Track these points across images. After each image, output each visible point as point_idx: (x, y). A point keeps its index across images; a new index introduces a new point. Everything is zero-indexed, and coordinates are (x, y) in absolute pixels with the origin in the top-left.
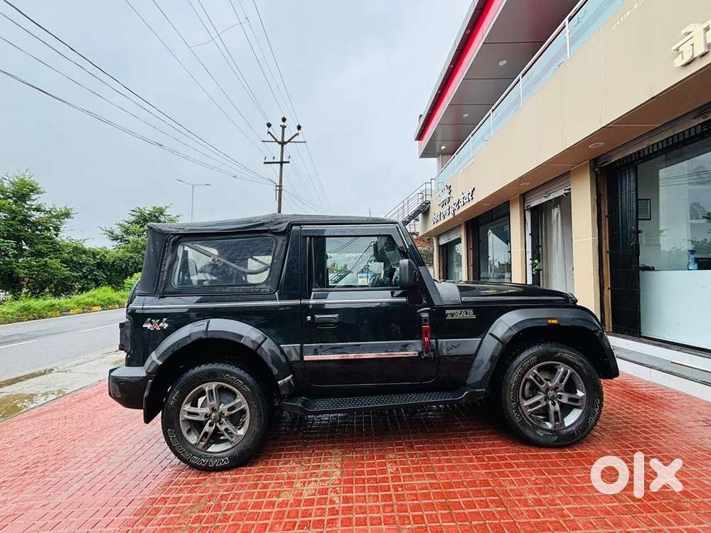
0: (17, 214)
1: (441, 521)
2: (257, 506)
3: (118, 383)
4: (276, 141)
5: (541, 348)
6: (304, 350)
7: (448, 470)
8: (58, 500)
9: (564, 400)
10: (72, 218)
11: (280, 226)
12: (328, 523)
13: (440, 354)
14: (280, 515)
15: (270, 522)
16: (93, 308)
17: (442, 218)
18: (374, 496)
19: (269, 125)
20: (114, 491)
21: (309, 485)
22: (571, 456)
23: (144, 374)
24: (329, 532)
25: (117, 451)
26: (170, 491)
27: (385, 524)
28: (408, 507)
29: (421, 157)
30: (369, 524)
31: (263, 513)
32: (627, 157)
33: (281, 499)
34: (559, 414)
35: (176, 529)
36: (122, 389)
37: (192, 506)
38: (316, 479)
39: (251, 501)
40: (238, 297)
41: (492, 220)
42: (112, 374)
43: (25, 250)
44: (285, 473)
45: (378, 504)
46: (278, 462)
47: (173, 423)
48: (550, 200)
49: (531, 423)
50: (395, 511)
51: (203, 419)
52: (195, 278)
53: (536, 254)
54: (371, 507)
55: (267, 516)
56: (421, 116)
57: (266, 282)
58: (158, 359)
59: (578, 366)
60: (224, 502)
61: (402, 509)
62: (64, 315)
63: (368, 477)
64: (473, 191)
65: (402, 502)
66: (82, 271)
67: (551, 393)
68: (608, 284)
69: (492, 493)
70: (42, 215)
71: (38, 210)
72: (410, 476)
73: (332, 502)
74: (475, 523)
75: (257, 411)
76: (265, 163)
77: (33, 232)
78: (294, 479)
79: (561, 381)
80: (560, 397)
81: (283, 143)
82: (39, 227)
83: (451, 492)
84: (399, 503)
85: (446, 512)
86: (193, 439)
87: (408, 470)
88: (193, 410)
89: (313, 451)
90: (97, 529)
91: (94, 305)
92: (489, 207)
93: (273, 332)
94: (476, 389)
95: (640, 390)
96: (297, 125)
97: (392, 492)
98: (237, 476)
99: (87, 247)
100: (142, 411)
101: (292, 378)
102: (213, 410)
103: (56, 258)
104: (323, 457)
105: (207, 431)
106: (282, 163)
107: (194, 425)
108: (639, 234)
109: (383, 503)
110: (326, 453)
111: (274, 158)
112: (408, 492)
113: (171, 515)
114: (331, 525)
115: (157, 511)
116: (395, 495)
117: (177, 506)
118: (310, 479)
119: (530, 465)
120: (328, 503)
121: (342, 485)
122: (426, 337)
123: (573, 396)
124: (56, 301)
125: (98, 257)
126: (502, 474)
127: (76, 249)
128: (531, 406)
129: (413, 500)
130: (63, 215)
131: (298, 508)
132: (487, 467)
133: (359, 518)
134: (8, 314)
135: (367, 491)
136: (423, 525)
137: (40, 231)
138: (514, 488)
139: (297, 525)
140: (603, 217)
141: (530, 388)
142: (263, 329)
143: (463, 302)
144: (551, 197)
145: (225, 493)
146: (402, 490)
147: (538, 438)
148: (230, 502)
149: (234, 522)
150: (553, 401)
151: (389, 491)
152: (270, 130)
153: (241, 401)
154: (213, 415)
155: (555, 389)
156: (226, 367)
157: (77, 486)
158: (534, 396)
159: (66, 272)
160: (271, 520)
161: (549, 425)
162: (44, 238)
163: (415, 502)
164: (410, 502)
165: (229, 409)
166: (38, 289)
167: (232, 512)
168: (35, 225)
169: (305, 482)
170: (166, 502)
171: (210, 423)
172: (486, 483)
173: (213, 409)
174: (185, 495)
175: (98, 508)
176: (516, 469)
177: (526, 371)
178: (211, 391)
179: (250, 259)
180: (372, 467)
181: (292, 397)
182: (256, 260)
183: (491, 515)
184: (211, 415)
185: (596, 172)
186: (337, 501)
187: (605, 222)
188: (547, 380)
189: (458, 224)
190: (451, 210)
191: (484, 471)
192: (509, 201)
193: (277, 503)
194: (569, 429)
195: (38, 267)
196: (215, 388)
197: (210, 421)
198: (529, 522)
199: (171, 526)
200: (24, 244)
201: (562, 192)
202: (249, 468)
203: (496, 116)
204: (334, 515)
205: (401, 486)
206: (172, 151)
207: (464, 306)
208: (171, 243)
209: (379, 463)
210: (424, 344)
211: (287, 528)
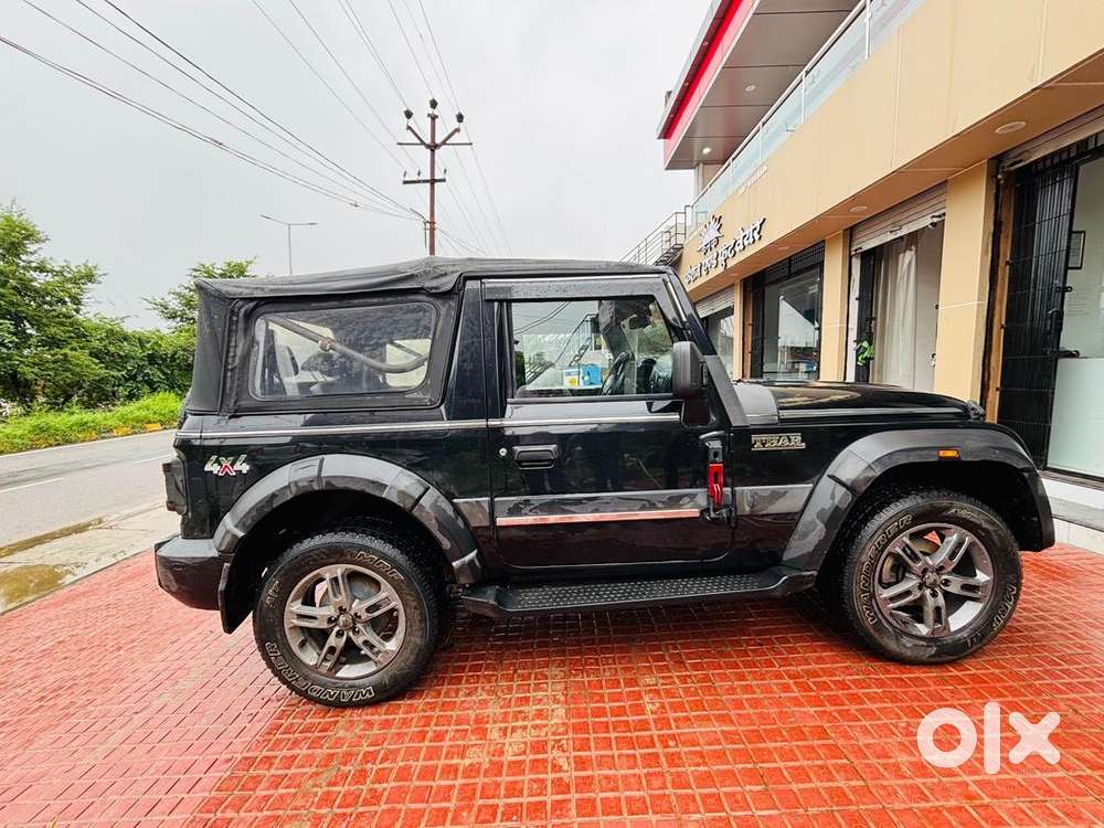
0: (7, 276)
1: (753, 807)
2: (427, 773)
3: (171, 569)
4: (423, 143)
5: (920, 500)
6: (498, 509)
7: (751, 706)
8: (90, 760)
9: (954, 588)
10: (100, 283)
11: (444, 280)
12: (554, 808)
13: (739, 513)
14: (468, 793)
15: (452, 805)
16: (147, 426)
17: (704, 273)
18: (628, 756)
19: (409, 115)
20: (184, 744)
21: (515, 735)
22: (961, 681)
23: (214, 553)
24: (559, 825)
25: (189, 669)
26: (277, 744)
27: (655, 813)
28: (691, 779)
29: (667, 169)
30: (625, 810)
31: (439, 787)
32: (1060, 152)
33: (467, 762)
34: (943, 611)
35: (291, 818)
36: (179, 578)
37: (317, 774)
38: (525, 723)
39: (417, 765)
40: (372, 415)
41: (790, 275)
42: (159, 553)
43: (31, 335)
44: (471, 712)
45: (636, 771)
46: (457, 691)
47: (274, 632)
48: (901, 238)
49: (891, 624)
50: (669, 785)
51: (325, 626)
52: (291, 382)
53: (867, 331)
54: (625, 777)
55: (446, 794)
56: (669, 93)
57: (422, 387)
58: (236, 526)
59: (984, 530)
60: (369, 766)
61: (680, 781)
62: (103, 438)
63: (613, 719)
64: (761, 225)
65: (679, 769)
66: (125, 368)
67: (931, 577)
68: (996, 381)
69: (834, 751)
70: (49, 278)
71: (41, 269)
72: (687, 719)
73: (556, 768)
74: (812, 811)
75: (418, 612)
76: (405, 182)
77: (40, 306)
78: (488, 722)
79: (952, 556)
80: (947, 583)
81: (433, 147)
82: (48, 299)
83: (763, 749)
84: (673, 770)
85: (759, 788)
86: (310, 657)
87: (679, 707)
88: (308, 610)
89: (515, 671)
90: (156, 817)
91: (150, 422)
92: (786, 252)
93: (438, 476)
94: (802, 571)
95: (1053, 558)
96: (457, 113)
97: (659, 749)
98: (391, 717)
99: (130, 331)
100: (219, 613)
101: (477, 555)
102: (342, 610)
103: (82, 348)
104: (532, 682)
105: (334, 645)
106: (433, 181)
107: (311, 635)
108: (1067, 294)
109: (645, 771)
110: (536, 674)
111: (419, 174)
112: (686, 749)
113: (281, 791)
114: (558, 812)
115: (257, 780)
116: (665, 755)
117: (290, 772)
118: (514, 724)
119: (894, 699)
120: (549, 769)
121: (571, 735)
122: (716, 483)
123: (971, 581)
124: (87, 416)
125: (148, 346)
126: (845, 715)
127: (111, 333)
128: (892, 599)
129: (698, 765)
130: (82, 278)
131: (498, 779)
132: (817, 702)
133: (607, 798)
134: (15, 437)
135: (614, 747)
136: (722, 814)
137: (50, 304)
138: (872, 741)
139: (500, 811)
140: (1002, 263)
141: (892, 569)
142: (421, 472)
143: (782, 421)
144: (904, 231)
145: (372, 749)
146: (677, 745)
147: (904, 650)
148: (380, 766)
149: (389, 806)
150: (933, 590)
151: (654, 746)
152: (411, 122)
153: (388, 596)
154: (342, 618)
155: (939, 570)
156: (358, 539)
157: (120, 734)
158: (897, 582)
159: (98, 370)
160: (454, 801)
161: (923, 629)
162: (58, 316)
163: (702, 768)
164: (693, 769)
165: (369, 610)
166: (61, 397)
167: (385, 785)
168: (39, 294)
169: (506, 728)
170: (271, 764)
171: (338, 633)
172: (821, 733)
173: (341, 608)
174: (302, 751)
175: (157, 777)
176: (869, 705)
177: (890, 541)
178: (336, 579)
179: (388, 346)
180: (617, 701)
181: (477, 586)
182: (399, 346)
183: (839, 795)
184: (336, 620)
185: (998, 181)
186: (565, 767)
187: (1004, 274)
188: (925, 554)
189: (729, 284)
190: (721, 259)
191: (813, 709)
192: (824, 241)
193: (461, 768)
194: (959, 635)
195: (55, 362)
196: (342, 576)
197: (337, 629)
198: (911, 809)
199: (281, 812)
200: (28, 326)
201: (926, 221)
202: (409, 702)
203: (813, 82)
204: (563, 793)
205: (673, 737)
206: (243, 156)
207: (782, 427)
208: (241, 315)
209: (629, 694)
210: (711, 496)
211: (482, 818)
